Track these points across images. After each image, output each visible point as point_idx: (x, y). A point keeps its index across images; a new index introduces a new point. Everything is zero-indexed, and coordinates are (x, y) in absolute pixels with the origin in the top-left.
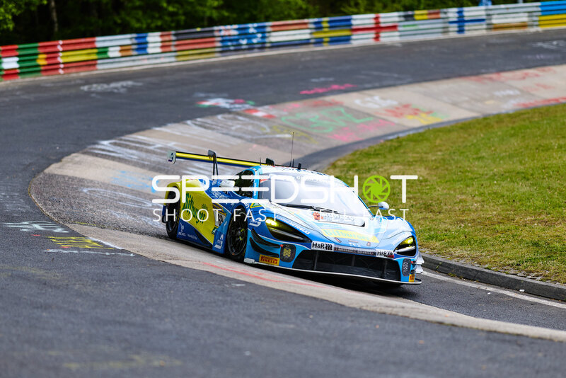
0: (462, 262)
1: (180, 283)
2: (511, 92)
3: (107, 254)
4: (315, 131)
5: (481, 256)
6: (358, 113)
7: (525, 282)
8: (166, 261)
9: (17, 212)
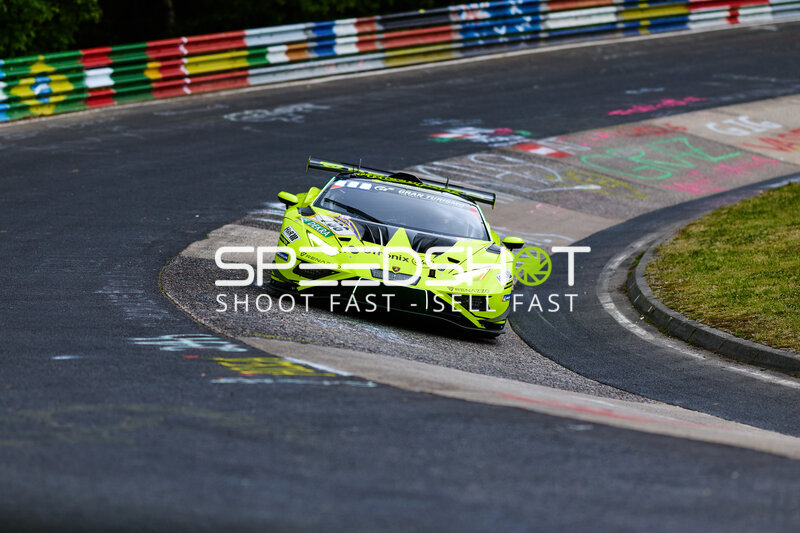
3: (326, 383)
4: (640, 178)
8: (435, 392)
9: (148, 321)
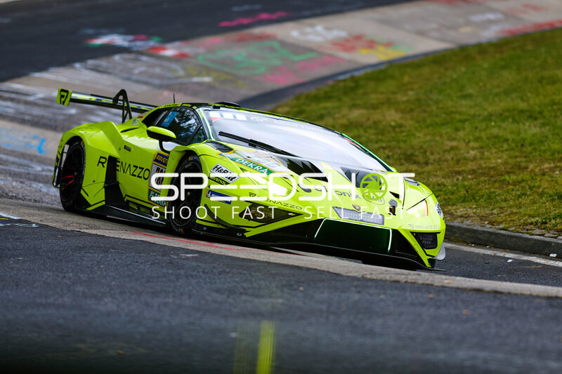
0: (468, 222)
1: (110, 255)
2: (491, 16)
3: (1, 224)
4: (242, 73)
5: (492, 214)
6: (297, 48)
7: (557, 244)
8: (82, 231)
